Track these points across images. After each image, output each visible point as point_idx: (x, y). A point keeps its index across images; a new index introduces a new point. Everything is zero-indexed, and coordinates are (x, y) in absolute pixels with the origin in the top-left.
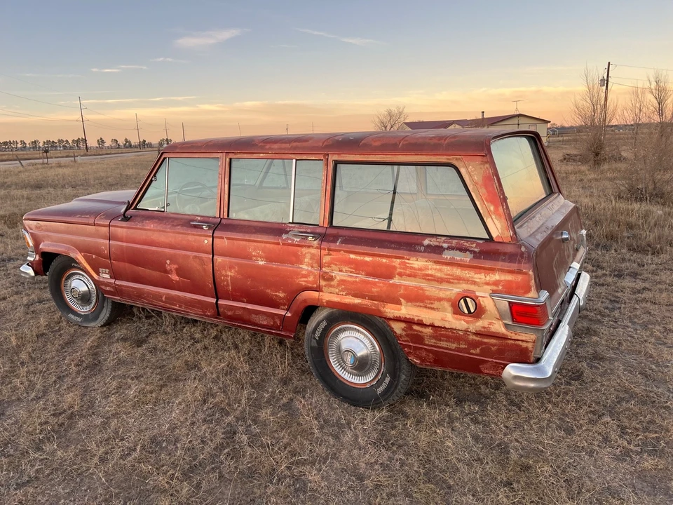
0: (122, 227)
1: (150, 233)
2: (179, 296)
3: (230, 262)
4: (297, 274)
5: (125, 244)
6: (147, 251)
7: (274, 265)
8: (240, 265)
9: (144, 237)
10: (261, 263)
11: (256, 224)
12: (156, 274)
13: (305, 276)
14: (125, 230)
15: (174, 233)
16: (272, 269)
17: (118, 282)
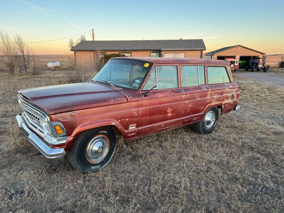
0: (146, 100)
1: (161, 99)
2: (170, 122)
3: (190, 102)
4: (207, 100)
5: (148, 107)
6: (159, 107)
7: (202, 99)
8: (193, 102)
9: (158, 101)
10: (198, 99)
11: (192, 87)
12: (161, 116)
13: (209, 100)
14: (147, 100)
15: (171, 96)
16: (201, 100)
17: (140, 128)
